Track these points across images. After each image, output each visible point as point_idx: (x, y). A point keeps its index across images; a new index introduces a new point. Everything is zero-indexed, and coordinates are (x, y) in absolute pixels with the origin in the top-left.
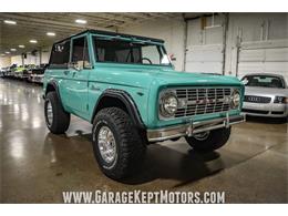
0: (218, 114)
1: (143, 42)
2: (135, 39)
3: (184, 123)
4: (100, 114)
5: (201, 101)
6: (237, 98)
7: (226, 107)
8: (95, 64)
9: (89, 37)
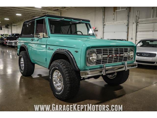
0: (120, 63)
1: (78, 21)
2: (73, 20)
3: (101, 68)
4: (54, 63)
5: (111, 56)
6: (132, 54)
7: (126, 59)
8: (50, 35)
9: (47, 19)
